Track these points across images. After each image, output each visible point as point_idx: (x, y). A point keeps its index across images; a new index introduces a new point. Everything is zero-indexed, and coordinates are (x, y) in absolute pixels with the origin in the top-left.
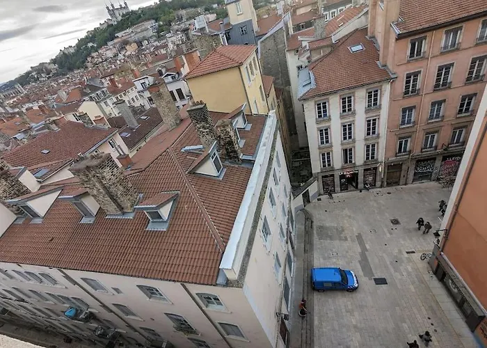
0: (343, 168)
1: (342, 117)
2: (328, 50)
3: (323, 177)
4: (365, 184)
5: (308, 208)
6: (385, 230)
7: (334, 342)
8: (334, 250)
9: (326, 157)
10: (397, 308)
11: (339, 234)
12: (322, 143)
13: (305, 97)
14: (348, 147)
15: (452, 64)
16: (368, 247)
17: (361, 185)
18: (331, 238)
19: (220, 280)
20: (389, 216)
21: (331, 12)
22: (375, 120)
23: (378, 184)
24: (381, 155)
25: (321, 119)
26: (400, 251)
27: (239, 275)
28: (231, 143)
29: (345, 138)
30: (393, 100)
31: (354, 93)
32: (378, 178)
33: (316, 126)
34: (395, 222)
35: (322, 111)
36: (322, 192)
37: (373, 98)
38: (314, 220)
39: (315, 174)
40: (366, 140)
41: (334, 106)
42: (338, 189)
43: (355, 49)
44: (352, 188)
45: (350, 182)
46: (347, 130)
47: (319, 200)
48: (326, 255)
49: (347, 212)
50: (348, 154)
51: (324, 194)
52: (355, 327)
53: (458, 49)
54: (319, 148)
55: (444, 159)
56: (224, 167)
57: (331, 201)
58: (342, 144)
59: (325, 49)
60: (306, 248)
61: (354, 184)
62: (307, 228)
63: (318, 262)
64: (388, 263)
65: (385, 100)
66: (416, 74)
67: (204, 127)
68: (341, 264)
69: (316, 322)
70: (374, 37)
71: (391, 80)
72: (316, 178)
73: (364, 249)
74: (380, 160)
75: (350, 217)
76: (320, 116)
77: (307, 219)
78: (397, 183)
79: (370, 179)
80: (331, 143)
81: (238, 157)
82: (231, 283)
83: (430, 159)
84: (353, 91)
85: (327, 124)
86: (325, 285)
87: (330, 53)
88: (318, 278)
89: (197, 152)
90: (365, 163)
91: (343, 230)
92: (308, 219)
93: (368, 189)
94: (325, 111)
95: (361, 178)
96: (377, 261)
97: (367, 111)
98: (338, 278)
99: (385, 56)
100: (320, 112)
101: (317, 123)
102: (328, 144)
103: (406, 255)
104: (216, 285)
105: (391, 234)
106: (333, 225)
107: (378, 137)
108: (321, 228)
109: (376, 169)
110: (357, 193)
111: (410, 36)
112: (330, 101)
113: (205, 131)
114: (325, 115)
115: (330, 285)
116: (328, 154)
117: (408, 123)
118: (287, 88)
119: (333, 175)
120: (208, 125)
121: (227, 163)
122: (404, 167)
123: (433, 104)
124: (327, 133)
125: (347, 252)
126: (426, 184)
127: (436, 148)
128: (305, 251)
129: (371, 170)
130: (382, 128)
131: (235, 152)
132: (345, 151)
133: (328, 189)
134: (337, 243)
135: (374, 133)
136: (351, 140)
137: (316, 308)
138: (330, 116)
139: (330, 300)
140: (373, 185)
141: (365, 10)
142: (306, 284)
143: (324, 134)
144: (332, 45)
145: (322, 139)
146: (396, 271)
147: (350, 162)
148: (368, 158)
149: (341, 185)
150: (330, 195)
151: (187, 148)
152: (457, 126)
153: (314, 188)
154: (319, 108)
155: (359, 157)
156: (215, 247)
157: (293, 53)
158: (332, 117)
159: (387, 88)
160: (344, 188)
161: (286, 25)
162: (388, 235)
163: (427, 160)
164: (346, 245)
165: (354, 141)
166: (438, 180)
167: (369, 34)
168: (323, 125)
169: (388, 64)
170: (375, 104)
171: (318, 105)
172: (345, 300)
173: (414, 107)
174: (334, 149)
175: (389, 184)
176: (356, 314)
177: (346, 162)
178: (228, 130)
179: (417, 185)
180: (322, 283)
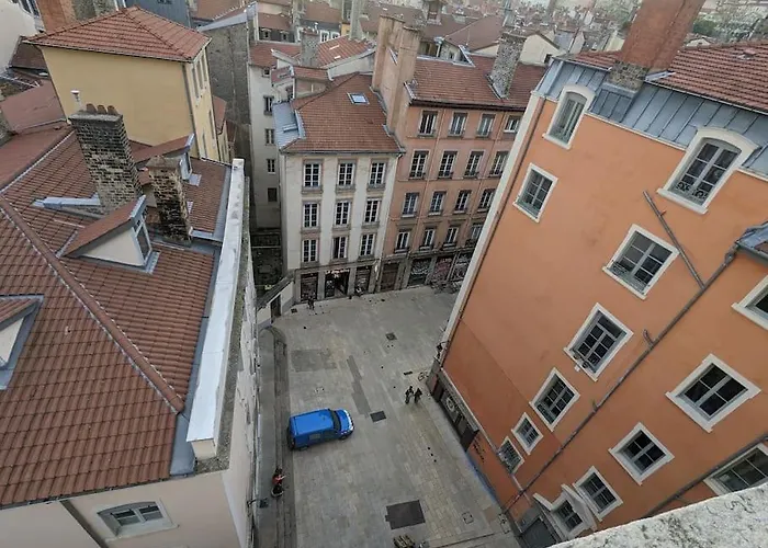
0: (331, 265)
1: (338, 191)
2: (322, 88)
3: (303, 276)
4: (356, 288)
5: (279, 324)
6: (381, 347)
7: (324, 517)
8: (319, 384)
9: (310, 247)
10: (398, 446)
11: (324, 359)
12: (307, 224)
13: (288, 150)
14: (340, 234)
15: (456, 153)
16: (362, 374)
17: (351, 290)
18: (314, 367)
19: (179, 465)
20: (384, 331)
21: (333, 33)
22: (376, 202)
23: (371, 288)
24: (378, 250)
25: (308, 188)
26: (398, 374)
27: (219, 448)
28: (174, 204)
29: (338, 222)
30: (398, 180)
31: (356, 160)
32: (371, 281)
33: (300, 198)
34: (391, 337)
35: (312, 176)
36: (299, 298)
37: (377, 172)
38: (287, 342)
39: (291, 271)
40: (364, 227)
41: (329, 172)
42: (321, 294)
43: (357, 99)
44: (340, 294)
45: (338, 285)
46: (342, 211)
47: (294, 311)
48: (308, 393)
49: (334, 327)
50: (339, 244)
51: (303, 301)
52: (351, 485)
53: (461, 137)
54: (302, 233)
55: (438, 260)
56: (156, 249)
57: (311, 312)
58: (334, 230)
59: (317, 84)
60: (278, 389)
61: (342, 288)
62: (278, 356)
63: (297, 406)
64: (385, 390)
65: (390, 178)
66: (424, 154)
67: (111, 163)
68: (330, 403)
69: (298, 498)
70: (379, 92)
71: (400, 155)
72: (292, 277)
73: (358, 377)
74: (376, 256)
75: (338, 334)
76: (308, 184)
77: (276, 342)
78: (391, 287)
79: (363, 281)
80: (319, 227)
81: (184, 233)
82: (204, 465)
83: (425, 260)
84: (354, 156)
85: (317, 198)
86: (312, 437)
87: (323, 94)
88: (301, 429)
89: (81, 212)
90: (359, 260)
91: (330, 355)
92: (279, 341)
93: (359, 295)
94: (316, 178)
95: (352, 280)
96: (373, 390)
97: (369, 189)
98: (328, 424)
99: (394, 122)
100: (308, 178)
101: (304, 193)
102: (314, 228)
103: (404, 377)
104: (170, 477)
105: (387, 352)
106: (315, 347)
107: (378, 225)
108: (298, 353)
109: (370, 267)
110: (345, 300)
111: (423, 105)
112: (325, 165)
113: (112, 170)
114: (315, 184)
115: (318, 436)
116: (314, 242)
117: (411, 213)
118: (244, 126)
119: (316, 275)
120: (122, 161)
121: (159, 241)
122: (401, 268)
123: (436, 194)
124: (314, 211)
125: (337, 384)
126: (421, 289)
127: (433, 246)
128: (277, 393)
129: (366, 270)
130: (383, 214)
131: (181, 222)
132: (337, 239)
133: (308, 296)
134: (322, 373)
135: (373, 219)
136: (345, 226)
137: (297, 477)
138: (322, 186)
139: (317, 459)
140: (366, 290)
141: (370, 51)
142: (280, 444)
143: (311, 211)
144: (327, 82)
145: (307, 218)
146: (394, 399)
147: (342, 256)
148: (362, 253)
149: (327, 288)
150: (311, 303)
151: (50, 200)
152: (453, 223)
153: (287, 293)
154: (308, 171)
155: (353, 251)
156: (158, 404)
157: (260, 72)
158: (325, 188)
159: (394, 162)
160: (329, 293)
161: (250, 21)
162: (385, 355)
163: (423, 260)
164: (334, 374)
165: (349, 228)
166: (431, 284)
167: (373, 85)
168: (311, 198)
169: (397, 132)
170: (379, 181)
171: (307, 166)
172: (336, 452)
173: (418, 194)
174: (322, 235)
175: (383, 289)
176: (351, 468)
177: (336, 256)
178: (174, 178)
179: (411, 290)
180: (307, 436)
